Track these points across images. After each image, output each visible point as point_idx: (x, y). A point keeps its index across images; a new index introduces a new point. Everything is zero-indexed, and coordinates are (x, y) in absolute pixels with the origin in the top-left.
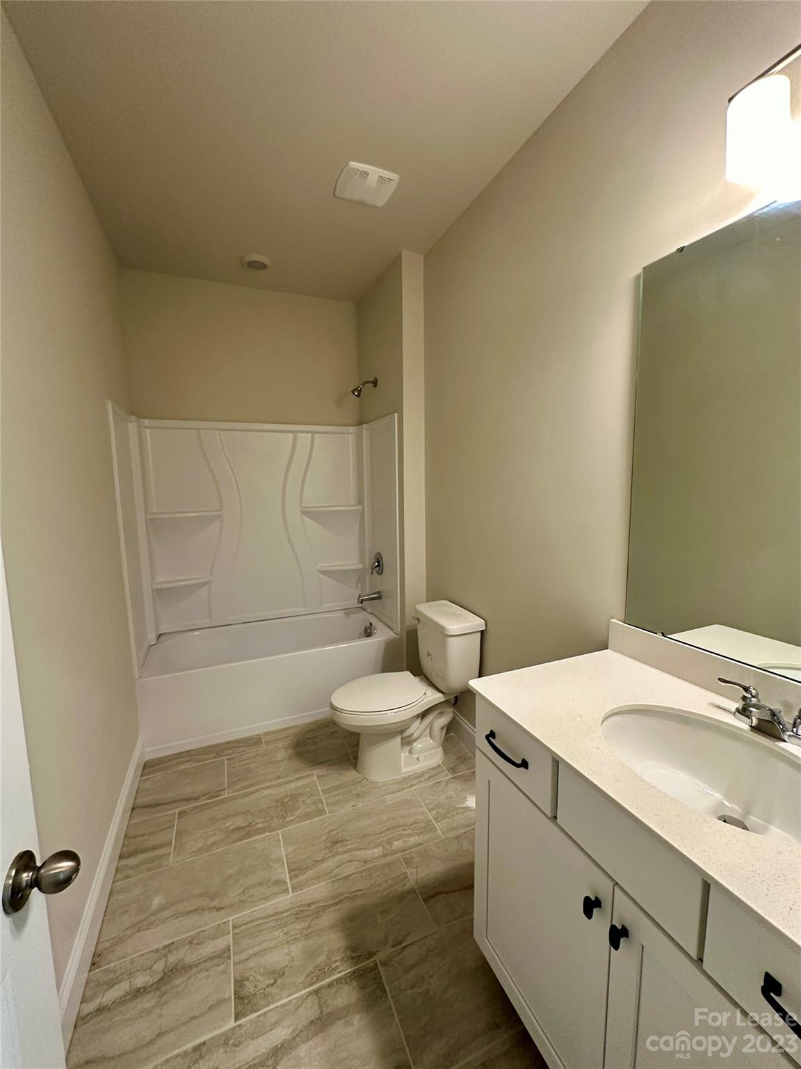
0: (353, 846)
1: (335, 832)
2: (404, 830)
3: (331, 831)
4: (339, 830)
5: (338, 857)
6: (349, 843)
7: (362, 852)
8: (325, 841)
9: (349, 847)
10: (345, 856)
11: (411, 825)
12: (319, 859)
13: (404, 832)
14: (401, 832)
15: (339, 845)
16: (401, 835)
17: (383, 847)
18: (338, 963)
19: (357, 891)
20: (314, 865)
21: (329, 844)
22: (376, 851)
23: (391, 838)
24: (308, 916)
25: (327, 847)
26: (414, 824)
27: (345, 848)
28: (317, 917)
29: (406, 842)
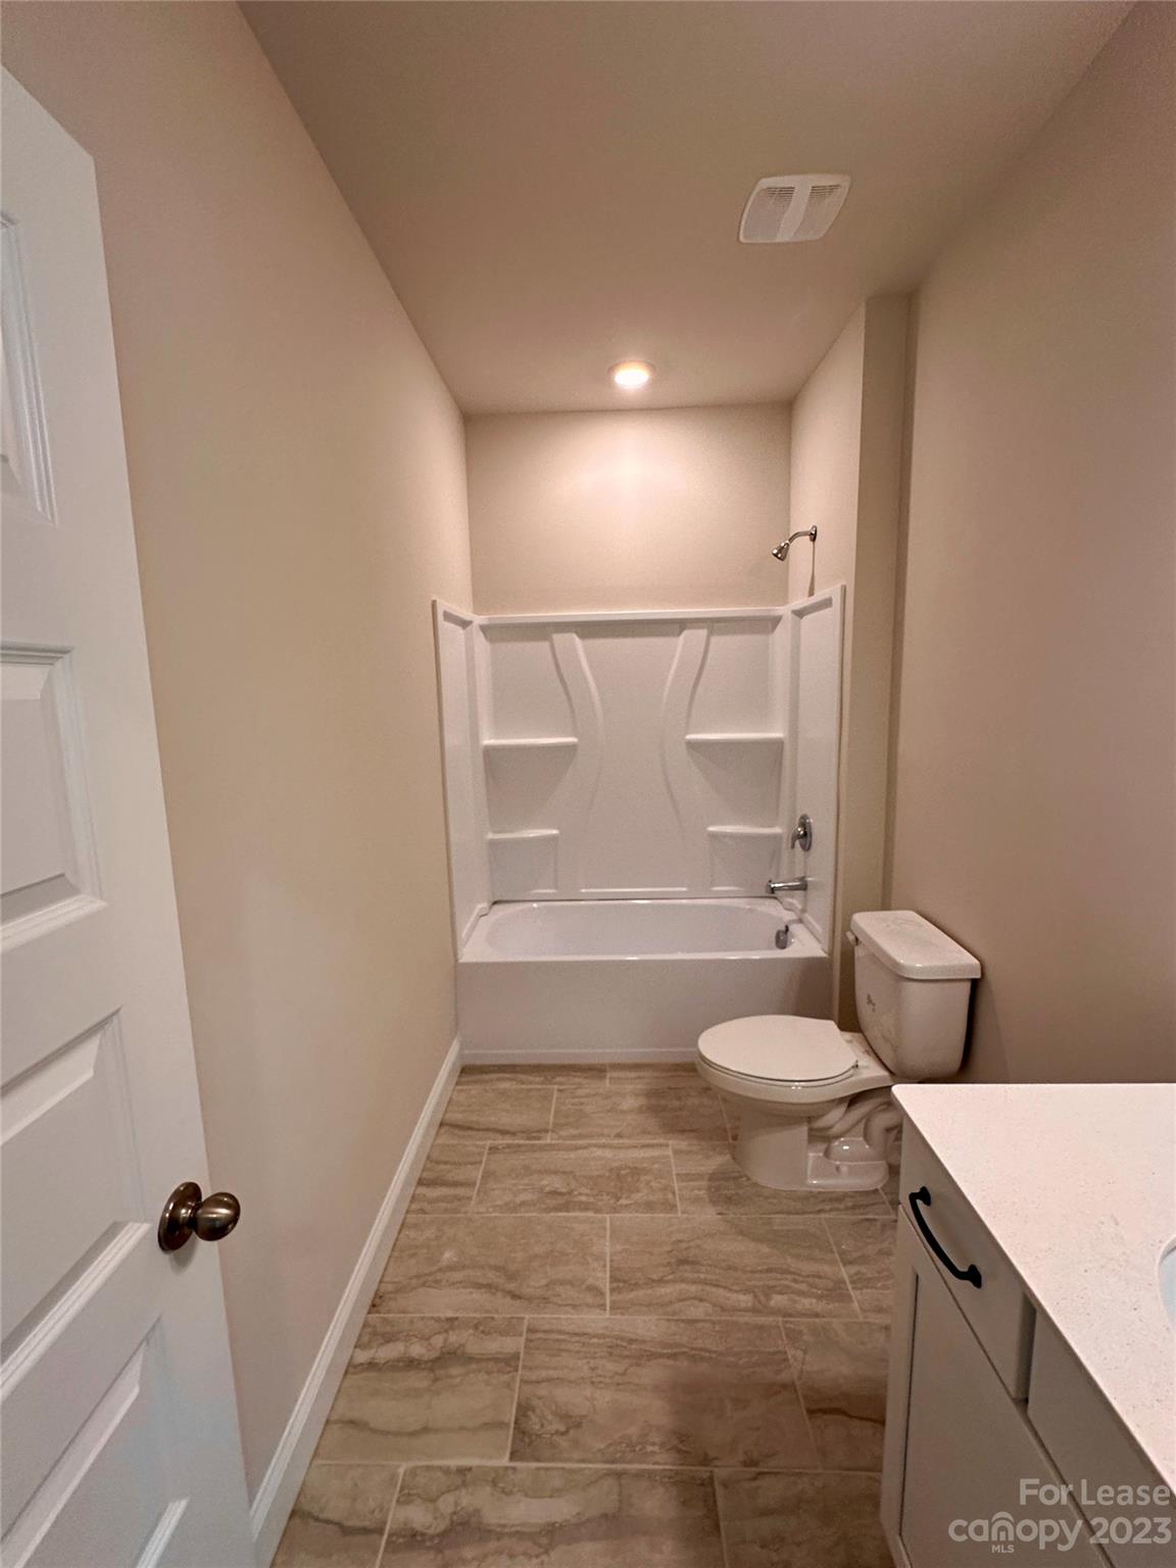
0: (709, 1277)
1: (684, 1245)
2: (795, 1281)
3: (680, 1241)
4: (692, 1244)
5: (683, 1286)
6: (703, 1269)
7: (721, 1291)
8: (669, 1252)
9: (702, 1276)
10: (693, 1288)
11: (808, 1276)
12: (655, 1277)
13: (793, 1284)
14: (787, 1283)
15: (687, 1267)
16: (788, 1287)
17: (755, 1297)
18: (656, 1448)
19: (702, 1349)
20: (647, 1284)
21: (673, 1260)
22: (742, 1297)
23: (769, 1287)
24: (627, 1357)
25: (669, 1264)
26: (813, 1276)
27: (696, 1275)
28: (638, 1365)
29: (795, 1302)
